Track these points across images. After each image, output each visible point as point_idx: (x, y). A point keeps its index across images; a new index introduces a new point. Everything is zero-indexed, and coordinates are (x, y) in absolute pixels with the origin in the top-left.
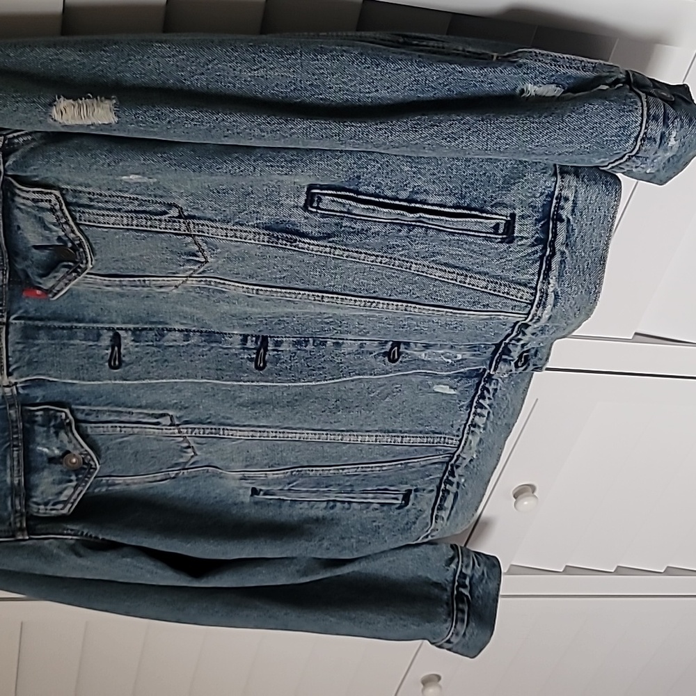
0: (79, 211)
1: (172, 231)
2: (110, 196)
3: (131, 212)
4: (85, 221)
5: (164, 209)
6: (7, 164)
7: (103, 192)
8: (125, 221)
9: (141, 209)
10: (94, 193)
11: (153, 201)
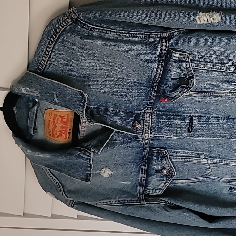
0: (194, 63)
1: (229, 71)
2: (206, 56)
3: (214, 63)
4: (195, 67)
5: (227, 62)
6: (169, 43)
7: (204, 55)
8: (211, 67)
9: (218, 62)
10: (200, 55)
11: (223, 58)
